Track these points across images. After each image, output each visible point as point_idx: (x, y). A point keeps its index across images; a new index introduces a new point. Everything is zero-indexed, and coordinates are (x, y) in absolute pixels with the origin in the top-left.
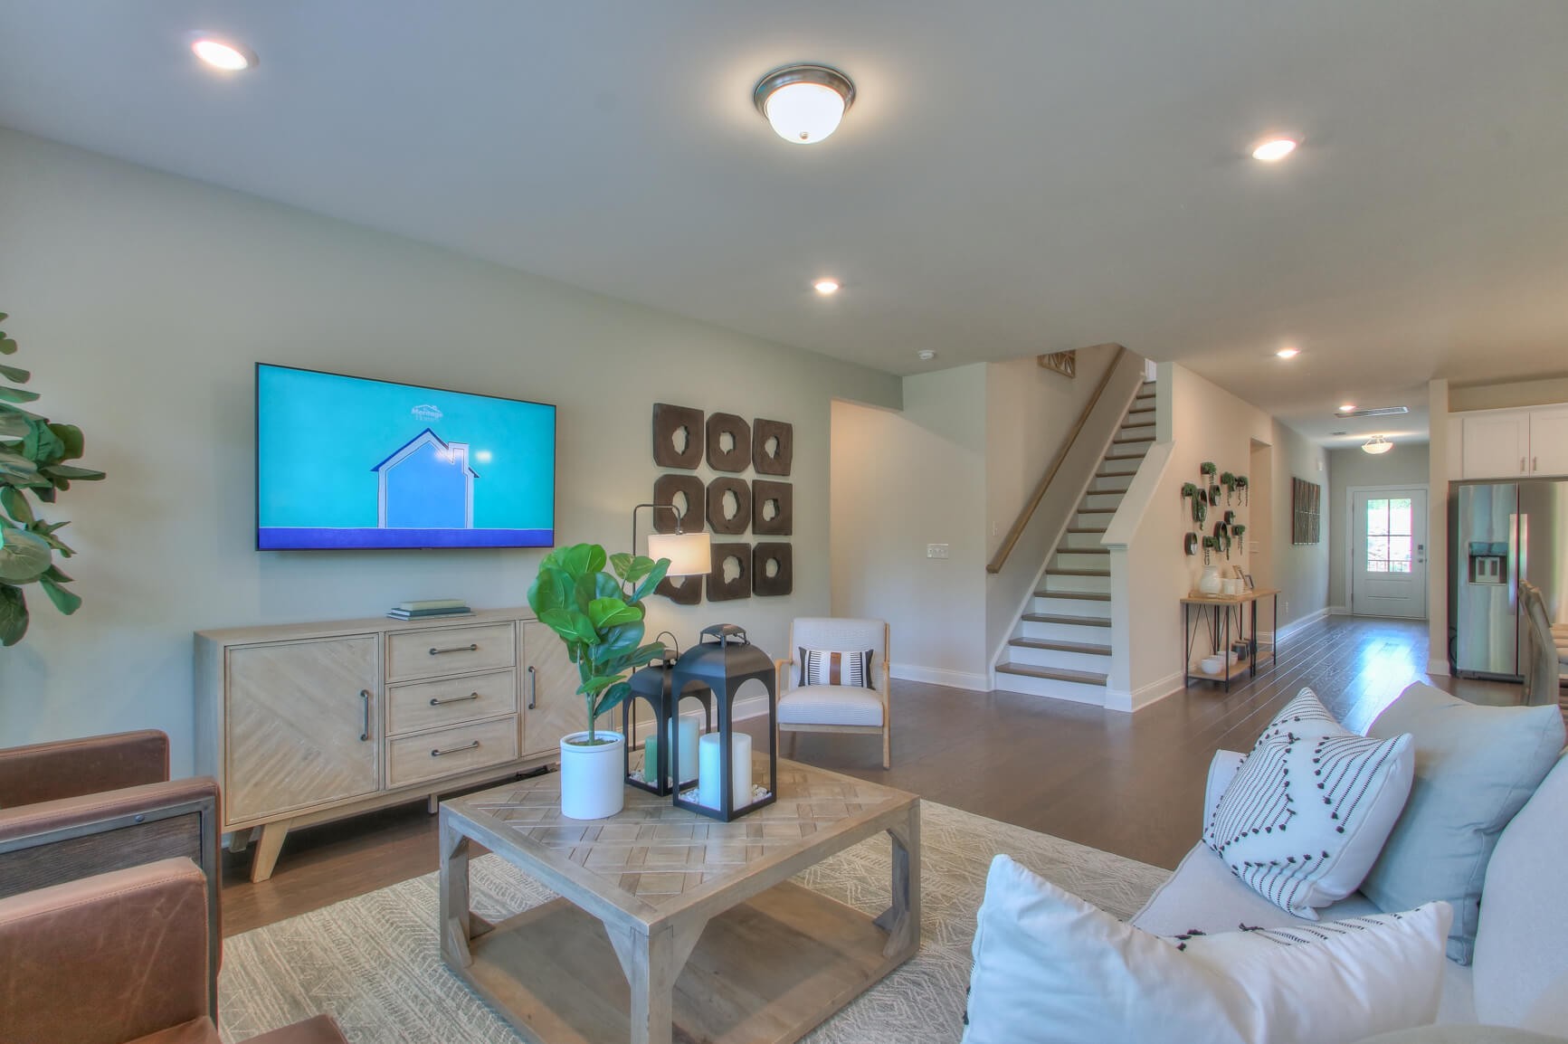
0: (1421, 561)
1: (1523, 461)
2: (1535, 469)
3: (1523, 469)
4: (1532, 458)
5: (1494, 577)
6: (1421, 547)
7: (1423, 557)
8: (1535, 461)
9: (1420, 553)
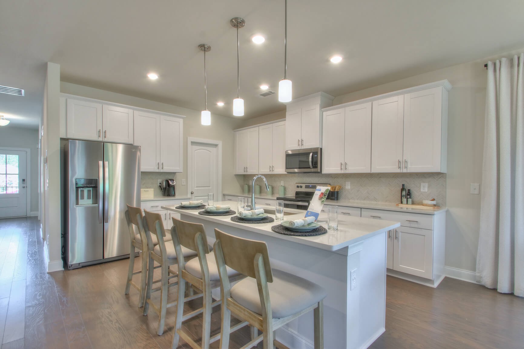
0: (24, 187)
1: (99, 131)
2: (105, 137)
3: (99, 136)
4: (104, 131)
5: (89, 200)
6: (24, 180)
7: (25, 185)
8: (105, 132)
9: (23, 183)
